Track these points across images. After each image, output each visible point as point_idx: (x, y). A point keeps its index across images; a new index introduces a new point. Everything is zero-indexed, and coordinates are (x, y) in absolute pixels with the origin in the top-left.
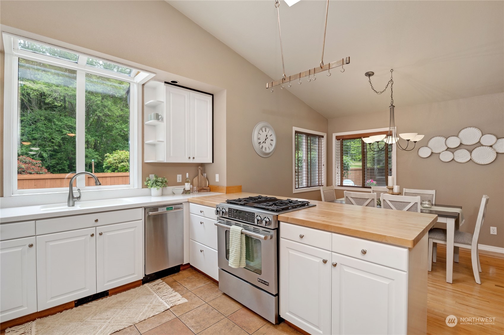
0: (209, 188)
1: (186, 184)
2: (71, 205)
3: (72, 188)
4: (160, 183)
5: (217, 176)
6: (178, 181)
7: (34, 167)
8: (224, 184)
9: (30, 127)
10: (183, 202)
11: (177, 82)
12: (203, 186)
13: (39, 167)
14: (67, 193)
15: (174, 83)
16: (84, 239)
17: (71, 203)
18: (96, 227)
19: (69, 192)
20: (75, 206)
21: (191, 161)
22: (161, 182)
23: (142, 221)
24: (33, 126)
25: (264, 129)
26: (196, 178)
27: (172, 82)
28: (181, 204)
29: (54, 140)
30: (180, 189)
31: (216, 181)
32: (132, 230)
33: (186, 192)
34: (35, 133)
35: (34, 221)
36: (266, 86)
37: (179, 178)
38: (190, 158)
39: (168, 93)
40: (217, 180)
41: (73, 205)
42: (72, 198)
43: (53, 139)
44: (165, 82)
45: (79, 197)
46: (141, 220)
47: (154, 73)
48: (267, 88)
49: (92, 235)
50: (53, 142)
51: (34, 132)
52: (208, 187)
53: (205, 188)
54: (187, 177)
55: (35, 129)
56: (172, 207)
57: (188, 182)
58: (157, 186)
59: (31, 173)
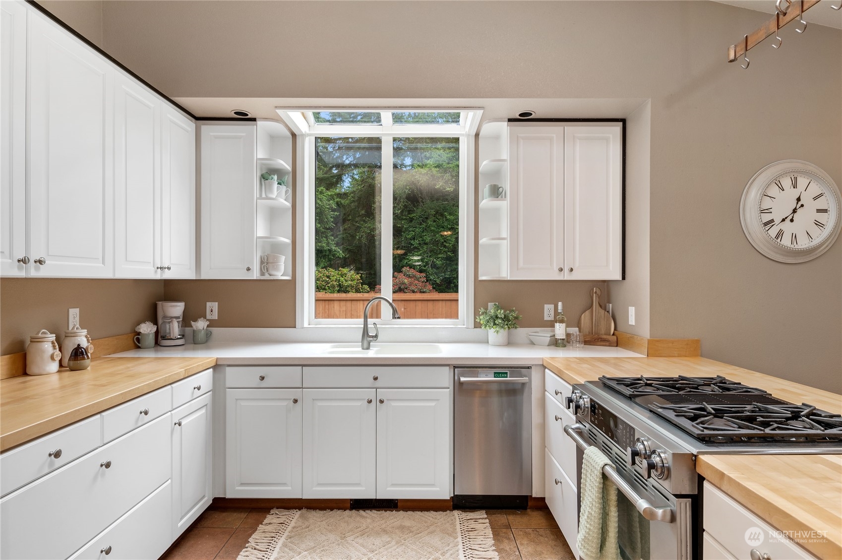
0: (615, 338)
1: (557, 325)
2: (365, 347)
3: (367, 321)
4: (500, 321)
5: (632, 310)
6: (546, 318)
7: (417, 282)
8: (645, 332)
9: (421, 226)
10: (533, 365)
11: (531, 114)
12: (603, 331)
13: (423, 282)
14: (361, 328)
15: (525, 117)
16: (360, 404)
17: (365, 345)
18: (376, 388)
19: (363, 326)
20: (371, 348)
21: (566, 276)
22: (503, 319)
23: (449, 390)
24: (424, 225)
25: (786, 182)
26: (588, 313)
27: (521, 115)
28: (528, 368)
29: (447, 243)
30: (544, 335)
31: (630, 323)
32: (433, 404)
33: (556, 343)
34: (426, 235)
35: (300, 367)
36: (729, 55)
37: (548, 311)
38: (561, 270)
39: (514, 140)
40: (632, 321)
41: (368, 348)
42: (368, 338)
43: (445, 241)
44: (510, 120)
45: (376, 336)
46: (448, 388)
47: (479, 108)
48: (731, 61)
49: (370, 402)
50: (445, 246)
51: (424, 234)
52: (613, 335)
53: (605, 337)
54: (559, 311)
55: (426, 229)
56: (506, 373)
57: (562, 321)
58: (494, 327)
59: (413, 292)
